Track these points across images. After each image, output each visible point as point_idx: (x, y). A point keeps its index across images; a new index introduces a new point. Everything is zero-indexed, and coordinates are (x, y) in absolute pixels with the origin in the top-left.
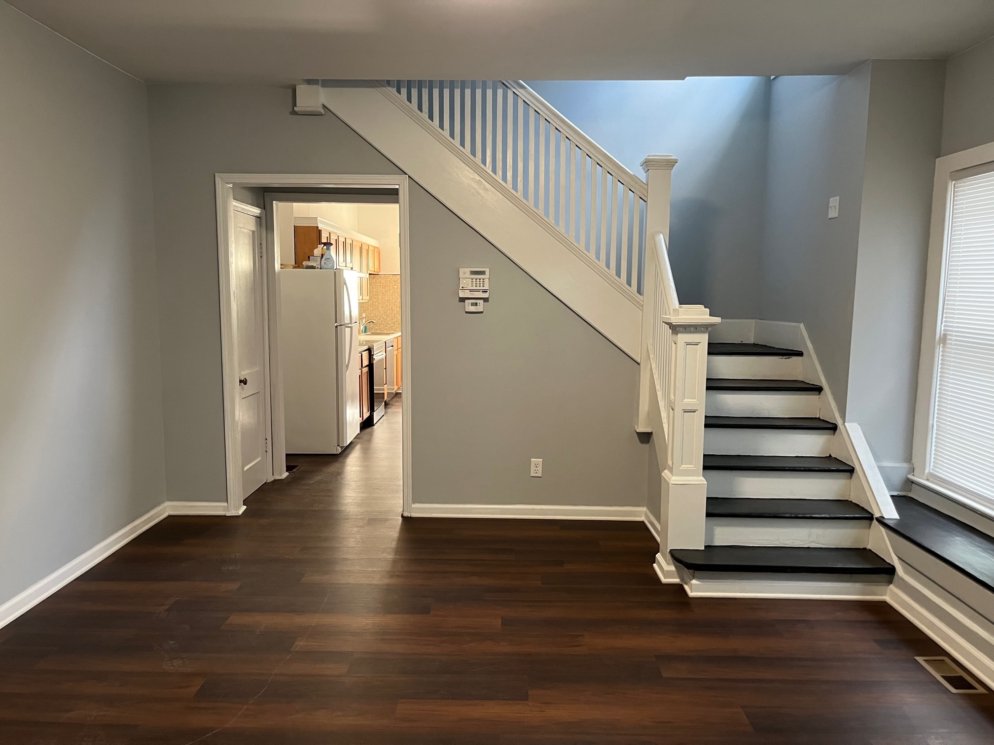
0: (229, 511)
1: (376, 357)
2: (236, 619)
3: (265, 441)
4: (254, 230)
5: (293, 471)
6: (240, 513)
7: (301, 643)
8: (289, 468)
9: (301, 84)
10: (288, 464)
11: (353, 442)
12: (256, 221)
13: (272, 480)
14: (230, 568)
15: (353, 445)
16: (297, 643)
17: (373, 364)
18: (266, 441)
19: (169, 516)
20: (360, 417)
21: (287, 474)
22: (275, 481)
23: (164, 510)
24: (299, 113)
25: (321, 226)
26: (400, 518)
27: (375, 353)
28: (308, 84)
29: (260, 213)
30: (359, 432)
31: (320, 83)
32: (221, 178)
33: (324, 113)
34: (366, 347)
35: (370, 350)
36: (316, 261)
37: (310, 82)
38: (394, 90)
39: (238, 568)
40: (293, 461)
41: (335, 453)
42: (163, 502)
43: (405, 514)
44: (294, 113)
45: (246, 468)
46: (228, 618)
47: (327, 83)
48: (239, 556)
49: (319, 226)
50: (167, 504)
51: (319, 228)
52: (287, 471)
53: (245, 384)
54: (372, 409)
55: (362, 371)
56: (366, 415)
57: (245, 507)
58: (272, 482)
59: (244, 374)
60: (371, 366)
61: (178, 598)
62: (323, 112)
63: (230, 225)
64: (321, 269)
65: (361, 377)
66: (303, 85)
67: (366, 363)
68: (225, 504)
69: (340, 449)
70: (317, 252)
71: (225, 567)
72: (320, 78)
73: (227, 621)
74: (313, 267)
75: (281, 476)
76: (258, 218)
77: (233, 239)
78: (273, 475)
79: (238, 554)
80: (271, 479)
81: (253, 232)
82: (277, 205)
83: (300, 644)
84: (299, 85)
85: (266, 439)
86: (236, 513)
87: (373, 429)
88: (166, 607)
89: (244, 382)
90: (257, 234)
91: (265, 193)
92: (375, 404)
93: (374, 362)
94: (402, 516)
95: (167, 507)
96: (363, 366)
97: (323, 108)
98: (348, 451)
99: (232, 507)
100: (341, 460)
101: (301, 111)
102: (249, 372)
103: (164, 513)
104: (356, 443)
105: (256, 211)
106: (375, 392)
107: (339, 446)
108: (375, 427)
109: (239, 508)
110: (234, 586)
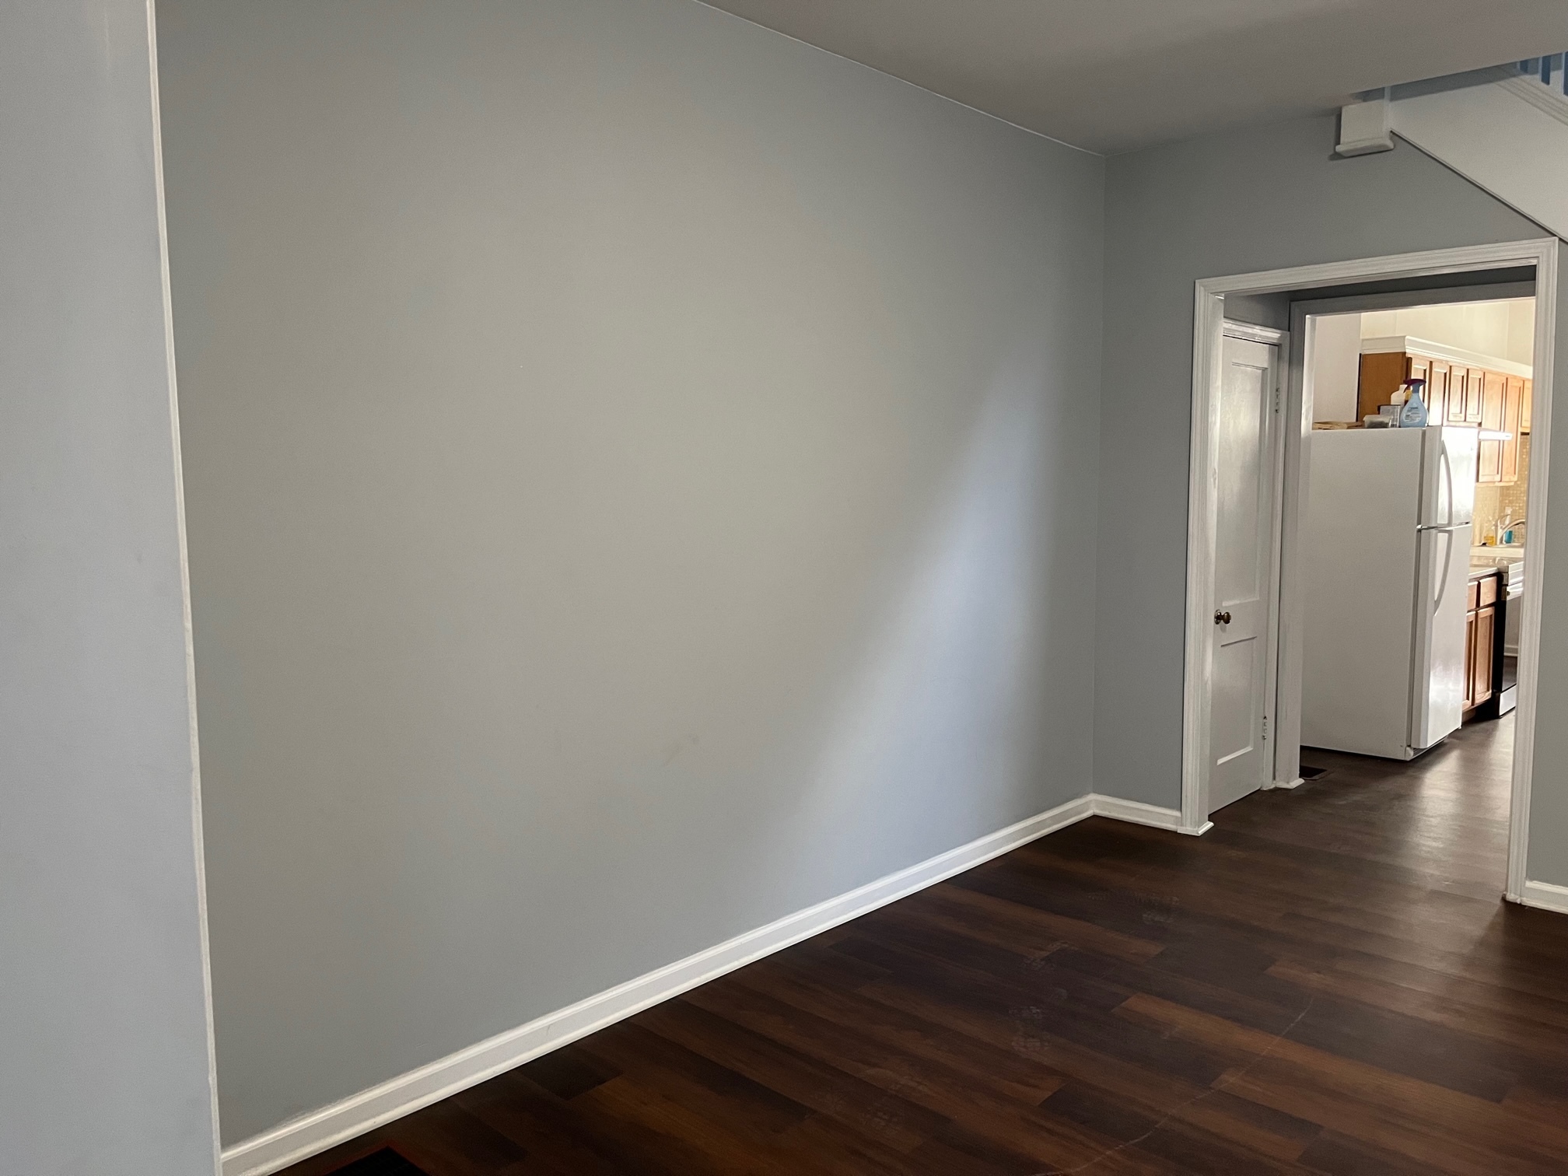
0: (1182, 825)
1: (1511, 589)
2: (1141, 1004)
3: (1261, 720)
4: (1266, 366)
5: (1314, 778)
6: (1201, 831)
7: (1232, 1080)
8: (1304, 772)
9: (1351, 104)
10: (1304, 765)
11: (1446, 744)
12: (1271, 353)
13: (1272, 787)
14: (1156, 919)
15: (1442, 749)
16: (1224, 1076)
17: (1505, 602)
18: (1265, 721)
19: (1095, 817)
20: (1468, 699)
21: (1301, 781)
22: (1277, 790)
23: (1086, 806)
24: (1346, 156)
25: (1410, 351)
26: (1498, 902)
27: (1511, 581)
28: (1365, 101)
29: (1280, 337)
30: (1459, 725)
31: (1387, 93)
32: (1203, 286)
33: (1392, 146)
34: (1493, 570)
35: (1500, 577)
36: (1393, 413)
37: (1367, 96)
38: (1537, 78)
39: (1169, 922)
40: (1313, 760)
41: (1401, 757)
42: (1088, 793)
43: (1511, 897)
44: (1337, 156)
45: (1220, 762)
46: (1127, 998)
47: (1401, 92)
48: (1177, 902)
49: (1407, 351)
50: (1092, 797)
51: (1408, 355)
52: (1301, 776)
53: (1227, 622)
54: (1496, 686)
55: (1477, 615)
56: (1483, 695)
57: (1211, 824)
58: (1271, 791)
59: (1227, 606)
60: (1500, 605)
61: (1066, 946)
62: (1390, 145)
63: (1215, 362)
64: (1400, 427)
65: (1473, 627)
66: (1354, 103)
67: (1488, 597)
68: (1178, 814)
69: (1412, 753)
70: (1397, 397)
71: (1149, 915)
72: (1387, 84)
73: (1123, 1003)
74: (1383, 425)
75: (1288, 783)
76: (1276, 346)
77: (1219, 383)
78: (1274, 778)
79: (1175, 899)
80: (1269, 785)
81: (1264, 370)
82: (1313, 323)
83: (1230, 1080)
84: (1347, 105)
85: (1265, 717)
86: (1193, 831)
87: (1497, 723)
88: (1045, 954)
89: (1222, 619)
90: (1272, 375)
91: (1293, 304)
92: (1504, 678)
93: (1508, 598)
94: (1504, 899)
95: (1091, 801)
96: (1482, 604)
97: (1391, 139)
98: (1428, 759)
99: (1189, 820)
100: (1410, 772)
101: (1347, 151)
102: (1238, 602)
103: (1087, 810)
104: (1448, 746)
105: (1273, 335)
106: (1505, 654)
107: (1409, 746)
108: (1502, 721)
109: (1200, 824)
110: (1154, 949)
